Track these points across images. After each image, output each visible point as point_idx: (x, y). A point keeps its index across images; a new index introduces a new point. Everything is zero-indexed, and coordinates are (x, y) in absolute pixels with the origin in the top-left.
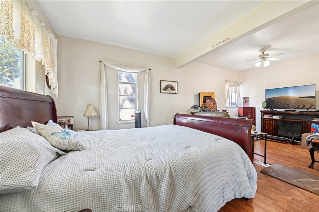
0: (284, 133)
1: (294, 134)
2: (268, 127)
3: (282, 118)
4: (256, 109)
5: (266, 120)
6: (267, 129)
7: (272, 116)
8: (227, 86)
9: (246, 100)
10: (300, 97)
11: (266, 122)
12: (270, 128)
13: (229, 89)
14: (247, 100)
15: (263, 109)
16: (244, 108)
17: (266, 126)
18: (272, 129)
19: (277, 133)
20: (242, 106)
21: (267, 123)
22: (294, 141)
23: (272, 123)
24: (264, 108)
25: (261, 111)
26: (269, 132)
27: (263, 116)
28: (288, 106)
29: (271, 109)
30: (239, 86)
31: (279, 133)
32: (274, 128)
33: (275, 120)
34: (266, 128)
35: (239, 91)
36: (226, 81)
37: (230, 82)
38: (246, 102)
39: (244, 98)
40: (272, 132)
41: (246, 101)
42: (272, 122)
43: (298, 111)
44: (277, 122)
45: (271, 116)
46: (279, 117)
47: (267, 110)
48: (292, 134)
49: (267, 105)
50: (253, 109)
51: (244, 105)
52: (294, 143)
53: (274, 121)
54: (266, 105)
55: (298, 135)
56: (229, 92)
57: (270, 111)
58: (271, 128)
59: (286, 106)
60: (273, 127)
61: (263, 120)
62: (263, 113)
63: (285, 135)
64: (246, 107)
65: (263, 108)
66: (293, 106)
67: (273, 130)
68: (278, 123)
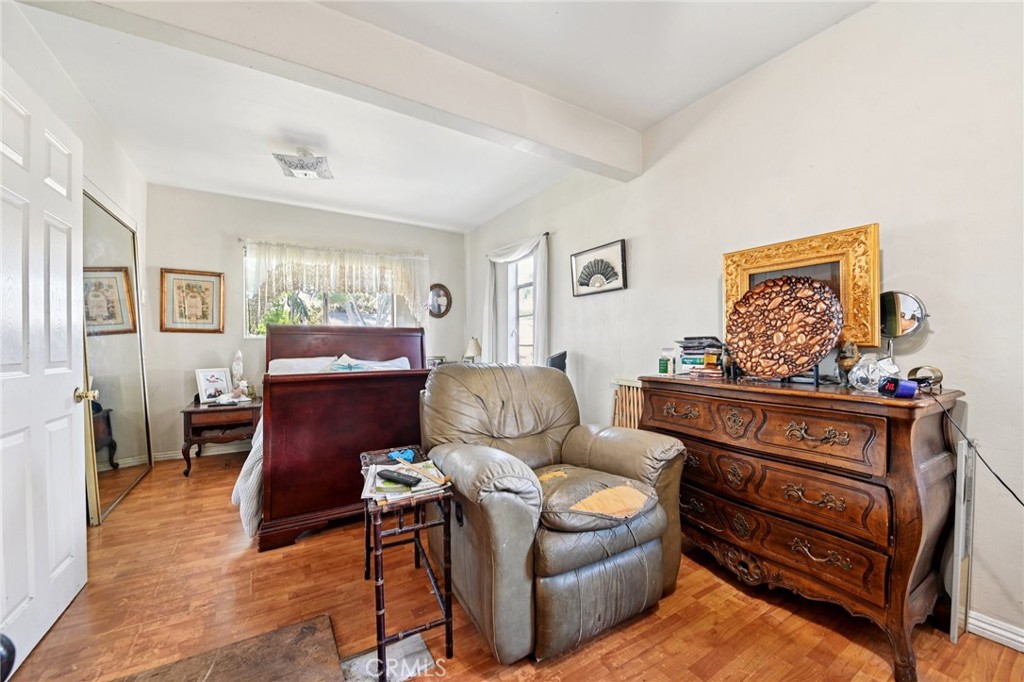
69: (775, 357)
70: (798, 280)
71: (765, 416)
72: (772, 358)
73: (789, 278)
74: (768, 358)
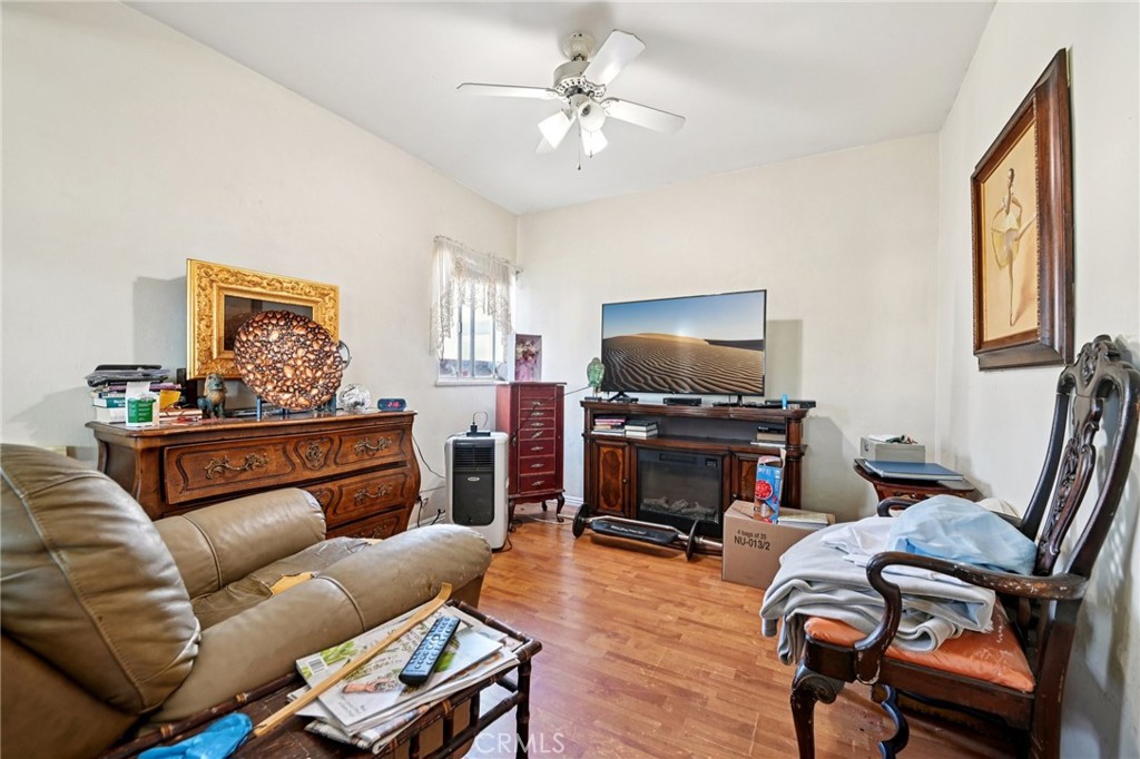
0: (662, 502)
1: (694, 506)
2: (608, 477)
3: (656, 432)
4: (565, 392)
5: (599, 446)
6: (605, 485)
7: (623, 425)
8: (441, 267)
9: (528, 349)
10: (712, 342)
11: (602, 455)
12: (614, 481)
13: (449, 284)
14: (533, 349)
15: (590, 393)
16: (514, 386)
17: (601, 473)
18: (620, 483)
19: (639, 501)
20: (511, 379)
21: (605, 459)
22: (696, 539)
23: (621, 459)
24: (597, 391)
25: (582, 404)
26: (612, 498)
27: (590, 425)
28: (669, 380)
29: (621, 393)
30: (506, 281)
31: (645, 501)
32: (630, 481)
33: (630, 442)
34: (601, 480)
35: (507, 304)
36: (439, 242)
37: (462, 251)
38: (526, 359)
39: (521, 340)
40: (620, 501)
41: (526, 355)
42: (620, 451)
43: (709, 401)
44: (641, 451)
45: (618, 427)
46: (644, 429)
47: (604, 396)
48: (688, 507)
49: (604, 375)
50: (554, 393)
51: (517, 374)
52: (695, 553)
53: (627, 449)
54: (601, 377)
55: (709, 511)
56: (448, 302)
57: (614, 401)
58: (617, 478)
59: (665, 380)
60: (623, 478)
61: (592, 442)
62: (594, 411)
63: (664, 508)
64: (524, 386)
65: (592, 389)
66: (689, 381)
67: (623, 488)
68: (644, 456)
69: (291, 390)
70: (295, 317)
71: (341, 441)
72: (288, 392)
73: (288, 313)
74: (284, 391)
